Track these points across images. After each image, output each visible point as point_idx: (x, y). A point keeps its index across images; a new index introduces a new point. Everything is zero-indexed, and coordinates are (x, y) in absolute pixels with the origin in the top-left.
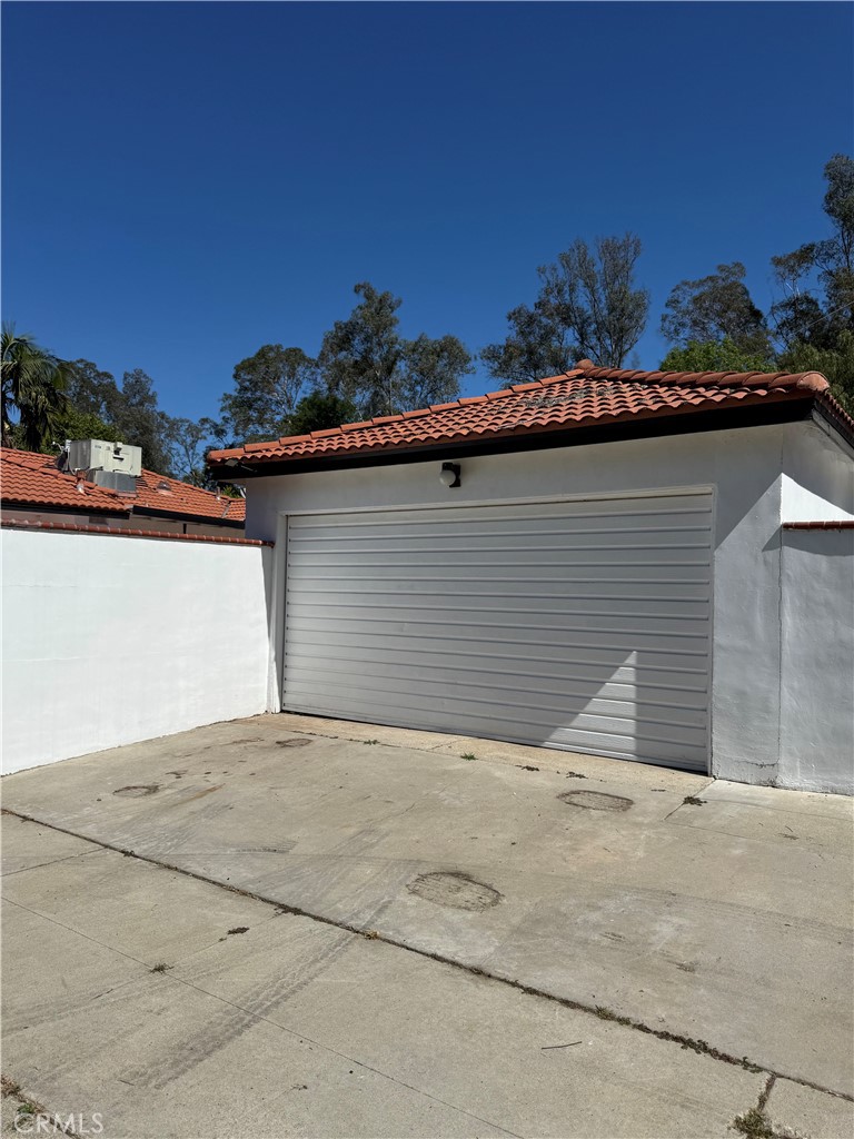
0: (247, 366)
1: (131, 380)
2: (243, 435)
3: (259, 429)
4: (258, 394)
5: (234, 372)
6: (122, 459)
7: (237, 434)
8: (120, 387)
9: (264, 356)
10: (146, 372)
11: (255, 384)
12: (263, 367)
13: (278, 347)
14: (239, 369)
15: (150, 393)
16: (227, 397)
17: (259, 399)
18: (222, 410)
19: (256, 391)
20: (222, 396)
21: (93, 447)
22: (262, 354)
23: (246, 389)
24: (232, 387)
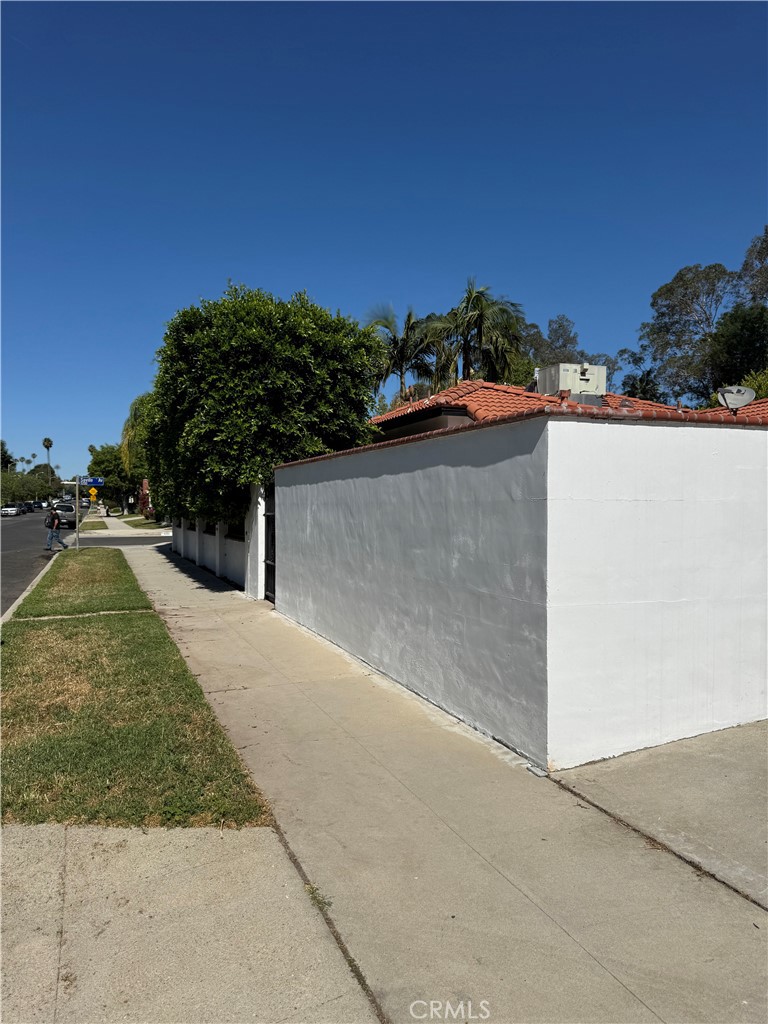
0: (667, 291)
1: (555, 326)
2: (661, 359)
3: (677, 351)
4: (676, 317)
5: (651, 300)
6: (588, 380)
7: (655, 359)
8: (545, 334)
9: (681, 279)
10: (568, 316)
11: (672, 308)
12: (681, 290)
13: (696, 267)
14: (655, 297)
15: (572, 335)
16: (644, 326)
17: (677, 322)
18: (640, 339)
19: (673, 315)
20: (640, 326)
21: (561, 372)
22: (680, 277)
23: (663, 315)
24: (649, 316)
